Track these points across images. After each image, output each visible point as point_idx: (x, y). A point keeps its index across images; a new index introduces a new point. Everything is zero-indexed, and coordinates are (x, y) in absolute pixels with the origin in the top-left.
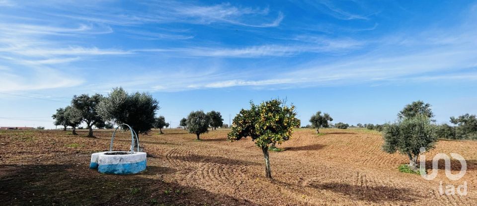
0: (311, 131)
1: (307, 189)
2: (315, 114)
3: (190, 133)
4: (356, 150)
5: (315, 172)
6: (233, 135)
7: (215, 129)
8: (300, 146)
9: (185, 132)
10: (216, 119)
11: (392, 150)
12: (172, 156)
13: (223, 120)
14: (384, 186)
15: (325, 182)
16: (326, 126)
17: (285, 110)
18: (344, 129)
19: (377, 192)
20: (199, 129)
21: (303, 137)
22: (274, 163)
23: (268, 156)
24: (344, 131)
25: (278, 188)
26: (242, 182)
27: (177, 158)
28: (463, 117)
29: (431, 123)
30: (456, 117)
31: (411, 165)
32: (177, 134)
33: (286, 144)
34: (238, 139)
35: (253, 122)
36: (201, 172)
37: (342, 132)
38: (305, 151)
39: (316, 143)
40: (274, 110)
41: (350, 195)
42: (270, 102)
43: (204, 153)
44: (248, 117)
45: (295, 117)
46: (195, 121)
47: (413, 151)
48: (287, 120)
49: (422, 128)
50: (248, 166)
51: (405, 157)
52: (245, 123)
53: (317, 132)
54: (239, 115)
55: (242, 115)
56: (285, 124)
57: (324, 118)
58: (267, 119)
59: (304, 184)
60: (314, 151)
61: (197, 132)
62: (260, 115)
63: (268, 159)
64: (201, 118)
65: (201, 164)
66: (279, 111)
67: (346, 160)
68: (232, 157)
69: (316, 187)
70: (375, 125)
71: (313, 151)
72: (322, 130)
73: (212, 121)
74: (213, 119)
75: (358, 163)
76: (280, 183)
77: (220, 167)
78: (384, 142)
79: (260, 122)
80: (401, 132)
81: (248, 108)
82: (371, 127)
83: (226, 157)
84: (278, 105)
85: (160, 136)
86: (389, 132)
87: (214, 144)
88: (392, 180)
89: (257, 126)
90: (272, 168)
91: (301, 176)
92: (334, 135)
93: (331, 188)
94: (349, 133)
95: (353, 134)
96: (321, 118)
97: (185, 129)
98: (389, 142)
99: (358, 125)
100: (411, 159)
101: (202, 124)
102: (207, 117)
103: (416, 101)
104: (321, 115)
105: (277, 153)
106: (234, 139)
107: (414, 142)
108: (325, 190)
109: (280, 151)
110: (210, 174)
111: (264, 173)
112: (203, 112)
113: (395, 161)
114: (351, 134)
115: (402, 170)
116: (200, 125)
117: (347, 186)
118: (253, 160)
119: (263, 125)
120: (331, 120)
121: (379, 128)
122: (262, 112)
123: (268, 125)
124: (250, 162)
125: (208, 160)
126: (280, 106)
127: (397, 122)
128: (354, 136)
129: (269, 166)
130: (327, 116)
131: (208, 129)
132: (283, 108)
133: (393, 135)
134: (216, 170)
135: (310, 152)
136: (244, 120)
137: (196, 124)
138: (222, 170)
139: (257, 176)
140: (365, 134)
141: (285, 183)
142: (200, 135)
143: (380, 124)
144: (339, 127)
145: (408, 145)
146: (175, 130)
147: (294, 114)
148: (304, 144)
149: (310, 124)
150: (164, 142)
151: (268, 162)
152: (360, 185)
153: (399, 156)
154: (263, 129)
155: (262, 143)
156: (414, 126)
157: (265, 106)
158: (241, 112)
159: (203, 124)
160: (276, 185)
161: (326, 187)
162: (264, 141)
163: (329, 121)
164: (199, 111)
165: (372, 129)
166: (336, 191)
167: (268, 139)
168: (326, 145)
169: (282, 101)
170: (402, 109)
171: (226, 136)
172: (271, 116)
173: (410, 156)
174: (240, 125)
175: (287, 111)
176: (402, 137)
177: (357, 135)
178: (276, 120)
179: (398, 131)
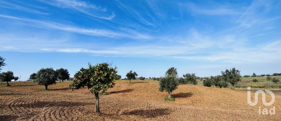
0: (126, 81)
1: (121, 116)
2: (129, 72)
3: (39, 84)
4: (147, 91)
5: (127, 105)
6: (74, 85)
7: (63, 81)
8: (120, 90)
9: (33, 84)
10: (64, 74)
11: (162, 90)
12: (15, 104)
13: (70, 75)
14: (158, 108)
15: (131, 110)
16: (134, 79)
17: (111, 69)
18: (143, 80)
19: (155, 112)
20: (48, 82)
21: (122, 85)
22: (103, 102)
23: (99, 98)
24: (143, 81)
25: (103, 118)
26: (78, 118)
27: (21, 105)
28: (187, 75)
29: (177, 77)
30: (185, 75)
31: (169, 97)
32: (26, 85)
33: (112, 90)
34: (77, 88)
35: (89, 77)
36: (43, 115)
37: (142, 82)
38: (122, 93)
39: (129, 88)
40: (104, 69)
41: (143, 116)
42: (102, 64)
43: (50, 99)
44: (86, 74)
45: (117, 74)
46: (45, 76)
47: (170, 90)
48: (112, 76)
49: (173, 80)
50: (85, 106)
51: (167, 93)
52: (83, 77)
53: (130, 82)
54: (79, 72)
55: (81, 72)
56: (110, 78)
57: (134, 74)
58: (99, 75)
59: (120, 113)
61: (45, 84)
62: (94, 72)
63: (98, 101)
64: (50, 73)
65: (45, 108)
66: (107, 70)
67: (143, 97)
68: (74, 100)
69: (126, 114)
71: (127, 93)
72: (132, 81)
73: (60, 75)
74: (62, 74)
75: (148, 98)
76: (105, 114)
77: (62, 109)
78: (159, 86)
79: (94, 77)
81: (87, 67)
82: (155, 79)
83: (69, 101)
84: (107, 66)
85: (7, 88)
86: (161, 82)
87: (60, 92)
88: (162, 105)
89: (92, 79)
90: (100, 106)
91: (118, 108)
92: (138, 83)
93: (134, 113)
95: (147, 82)
96: (132, 74)
97: (34, 82)
98: (161, 86)
99: (149, 78)
100: (169, 94)
101: (51, 78)
102: (57, 73)
103: (172, 67)
104: (132, 72)
105: (105, 96)
106: (74, 89)
107: (170, 86)
108: (131, 115)
109: (108, 94)
110: (52, 116)
111: (95, 110)
112: (52, 69)
113: (163, 95)
114: (146, 82)
115: (166, 99)
117: (142, 111)
118: (89, 101)
119: (96, 79)
120: (137, 75)
121: (158, 79)
122: (96, 70)
123: (99, 78)
124: (86, 103)
125: (52, 104)
126: (108, 67)
127: (165, 76)
128: (147, 84)
129: (98, 105)
131: (56, 81)
132: (110, 68)
133: (163, 83)
134: (57, 112)
135: (125, 93)
136: (83, 75)
137: (45, 78)
138: (63, 111)
139: (90, 112)
140: (152, 83)
141: (108, 114)
142: (48, 86)
143: (158, 77)
144: (141, 79)
145: (168, 87)
146: (24, 82)
147: (116, 72)
148: (122, 89)
149: (127, 77)
150: (10, 93)
151: (98, 102)
152: (148, 109)
153: (165, 93)
154: (96, 81)
155: (95, 91)
156: (171, 78)
157: (98, 66)
158: (81, 70)
159: (52, 78)
160: (102, 117)
161: (132, 113)
162: (96, 89)
163: (136, 76)
164: (49, 68)
166: (136, 115)
167: (99, 87)
168: (133, 89)
169: (110, 64)
170: (167, 70)
171: (68, 86)
172: (101, 73)
173: (169, 92)
174: (79, 79)
175: (112, 70)
176: (166, 84)
177: (148, 83)
178: (105, 75)
179: (165, 81)
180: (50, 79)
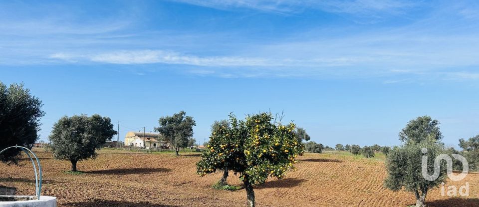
3: (57, 158)
4: (346, 187)
9: (46, 155)
11: (396, 187)
20: (77, 151)
28: (474, 140)
30: (466, 140)
35: (241, 147)
46: (71, 135)
47: (421, 187)
51: (411, 196)
56: (286, 151)
58: (263, 143)
60: (287, 189)
61: (73, 156)
66: (273, 130)
70: (362, 147)
78: (387, 175)
79: (253, 148)
80: (409, 162)
82: (356, 151)
84: (270, 121)
86: (394, 161)
89: (247, 152)
94: (332, 161)
95: (337, 161)
98: (393, 175)
99: (337, 146)
101: (85, 141)
109: (234, 190)
114: (335, 161)
116: (80, 142)
119: (258, 152)
123: (265, 151)
126: (272, 122)
130: (302, 132)
133: (400, 166)
135: (282, 190)
137: (72, 141)
142: (78, 163)
145: (416, 179)
153: (404, 194)
154: (258, 157)
159: (87, 141)
165: (357, 153)
168: (303, 180)
172: (266, 138)
173: (417, 193)
176: (410, 168)
177: (343, 164)
178: (276, 144)
179: (405, 160)
180: (82, 144)
